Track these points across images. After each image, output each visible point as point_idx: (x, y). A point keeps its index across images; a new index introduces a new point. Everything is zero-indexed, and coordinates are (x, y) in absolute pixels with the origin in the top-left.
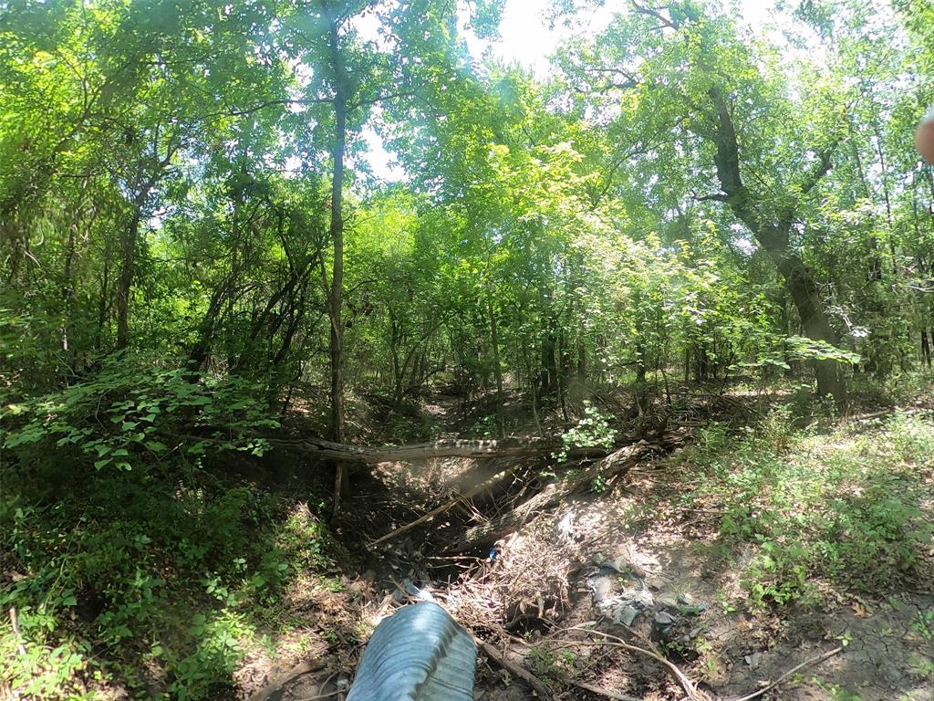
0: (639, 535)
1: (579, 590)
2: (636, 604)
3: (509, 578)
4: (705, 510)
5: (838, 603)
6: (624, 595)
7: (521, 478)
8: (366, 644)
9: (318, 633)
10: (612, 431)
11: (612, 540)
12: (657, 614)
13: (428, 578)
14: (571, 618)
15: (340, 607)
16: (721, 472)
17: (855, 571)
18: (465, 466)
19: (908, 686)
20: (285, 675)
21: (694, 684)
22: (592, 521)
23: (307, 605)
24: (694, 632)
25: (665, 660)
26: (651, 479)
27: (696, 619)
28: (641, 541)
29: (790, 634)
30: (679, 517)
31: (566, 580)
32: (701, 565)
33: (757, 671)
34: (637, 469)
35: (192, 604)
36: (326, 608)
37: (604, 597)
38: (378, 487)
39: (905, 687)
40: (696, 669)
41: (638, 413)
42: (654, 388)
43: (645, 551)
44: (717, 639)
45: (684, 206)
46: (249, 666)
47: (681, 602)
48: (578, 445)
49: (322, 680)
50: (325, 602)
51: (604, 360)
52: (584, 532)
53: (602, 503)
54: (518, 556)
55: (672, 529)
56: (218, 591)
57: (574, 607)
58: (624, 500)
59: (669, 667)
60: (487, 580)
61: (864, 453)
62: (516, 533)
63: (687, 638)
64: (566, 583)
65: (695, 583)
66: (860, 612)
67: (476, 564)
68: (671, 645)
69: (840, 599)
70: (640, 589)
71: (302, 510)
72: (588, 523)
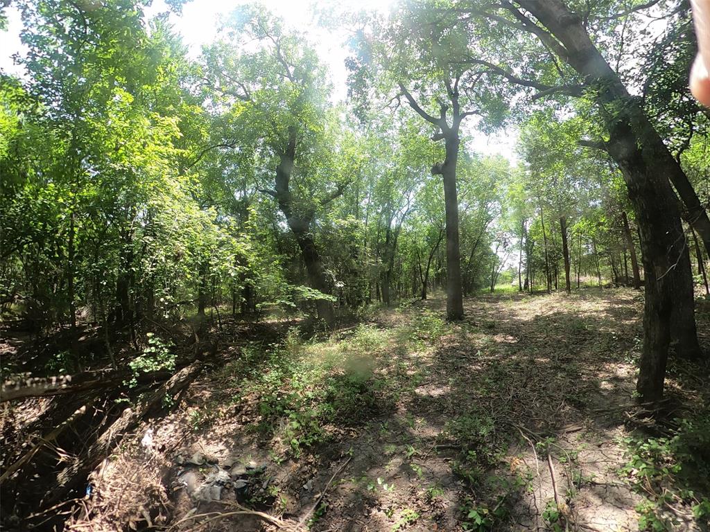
0: (206, 433)
1: (175, 489)
2: (218, 483)
3: (111, 505)
4: (250, 403)
5: (342, 435)
6: (207, 480)
7: (101, 408)
10: (173, 356)
11: (187, 442)
12: (235, 483)
14: (176, 515)
16: (259, 375)
17: (346, 415)
18: (43, 407)
19: (388, 460)
21: (280, 519)
22: (168, 432)
24: (265, 485)
25: (254, 512)
26: (209, 389)
27: (263, 475)
28: (209, 436)
29: (323, 462)
30: (233, 412)
31: (161, 486)
32: (256, 440)
33: (314, 491)
34: (197, 383)
37: (195, 486)
39: (386, 461)
40: (277, 508)
41: (195, 340)
42: (211, 320)
43: (213, 442)
44: (282, 482)
45: (250, 192)
47: (248, 469)
48: (146, 371)
51: (162, 300)
52: (164, 443)
53: (173, 415)
54: (112, 482)
55: (229, 421)
57: (176, 505)
58: (190, 409)
59: (259, 515)
60: (92, 516)
61: (345, 350)
62: (105, 461)
63: (262, 490)
64: (162, 488)
65: (255, 453)
66: (355, 436)
67: (77, 506)
68: (253, 500)
69: (342, 432)
70: (217, 472)
72: (165, 435)
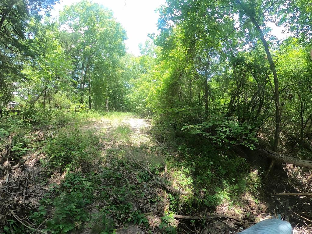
8: (255, 224)
9: (244, 211)
13: (288, 219)
15: (255, 208)
20: (229, 216)
23: (246, 201)
35: (216, 184)
36: (251, 206)
38: (284, 175)
46: (222, 207)
49: (236, 224)
50: (252, 204)
56: (226, 184)
71: (255, 172)
